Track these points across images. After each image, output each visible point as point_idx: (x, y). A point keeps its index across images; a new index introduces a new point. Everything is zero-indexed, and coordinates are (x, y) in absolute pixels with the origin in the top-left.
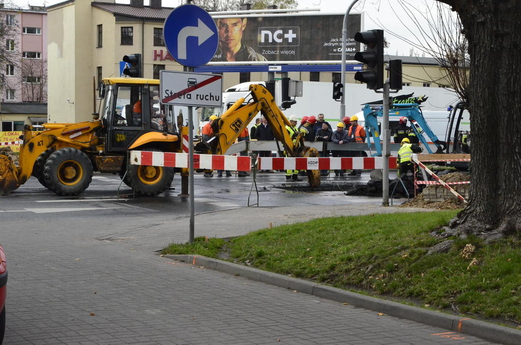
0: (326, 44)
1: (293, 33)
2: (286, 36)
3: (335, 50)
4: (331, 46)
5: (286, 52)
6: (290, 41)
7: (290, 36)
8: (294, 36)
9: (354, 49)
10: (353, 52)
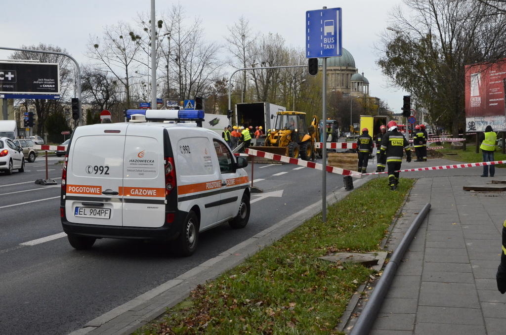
0: (35, 82)
1: (12, 74)
2: (6, 76)
3: (41, 86)
4: (39, 84)
5: (8, 86)
6: (10, 79)
7: (10, 76)
8: (13, 76)
9: (54, 86)
10: (53, 87)
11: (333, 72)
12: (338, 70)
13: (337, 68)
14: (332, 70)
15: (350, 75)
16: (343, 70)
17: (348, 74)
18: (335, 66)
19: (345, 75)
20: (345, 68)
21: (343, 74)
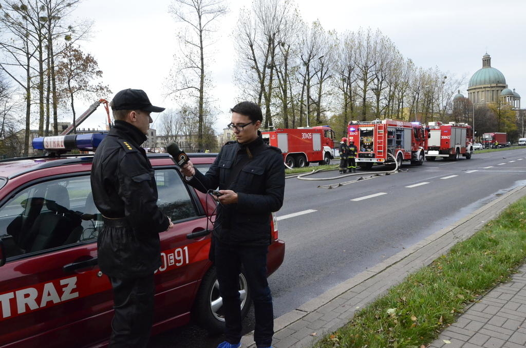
11: (484, 90)
12: (488, 87)
13: (486, 86)
14: (481, 88)
15: (499, 91)
16: (492, 87)
17: (498, 90)
18: (485, 84)
19: (495, 92)
20: (495, 85)
21: (493, 91)
